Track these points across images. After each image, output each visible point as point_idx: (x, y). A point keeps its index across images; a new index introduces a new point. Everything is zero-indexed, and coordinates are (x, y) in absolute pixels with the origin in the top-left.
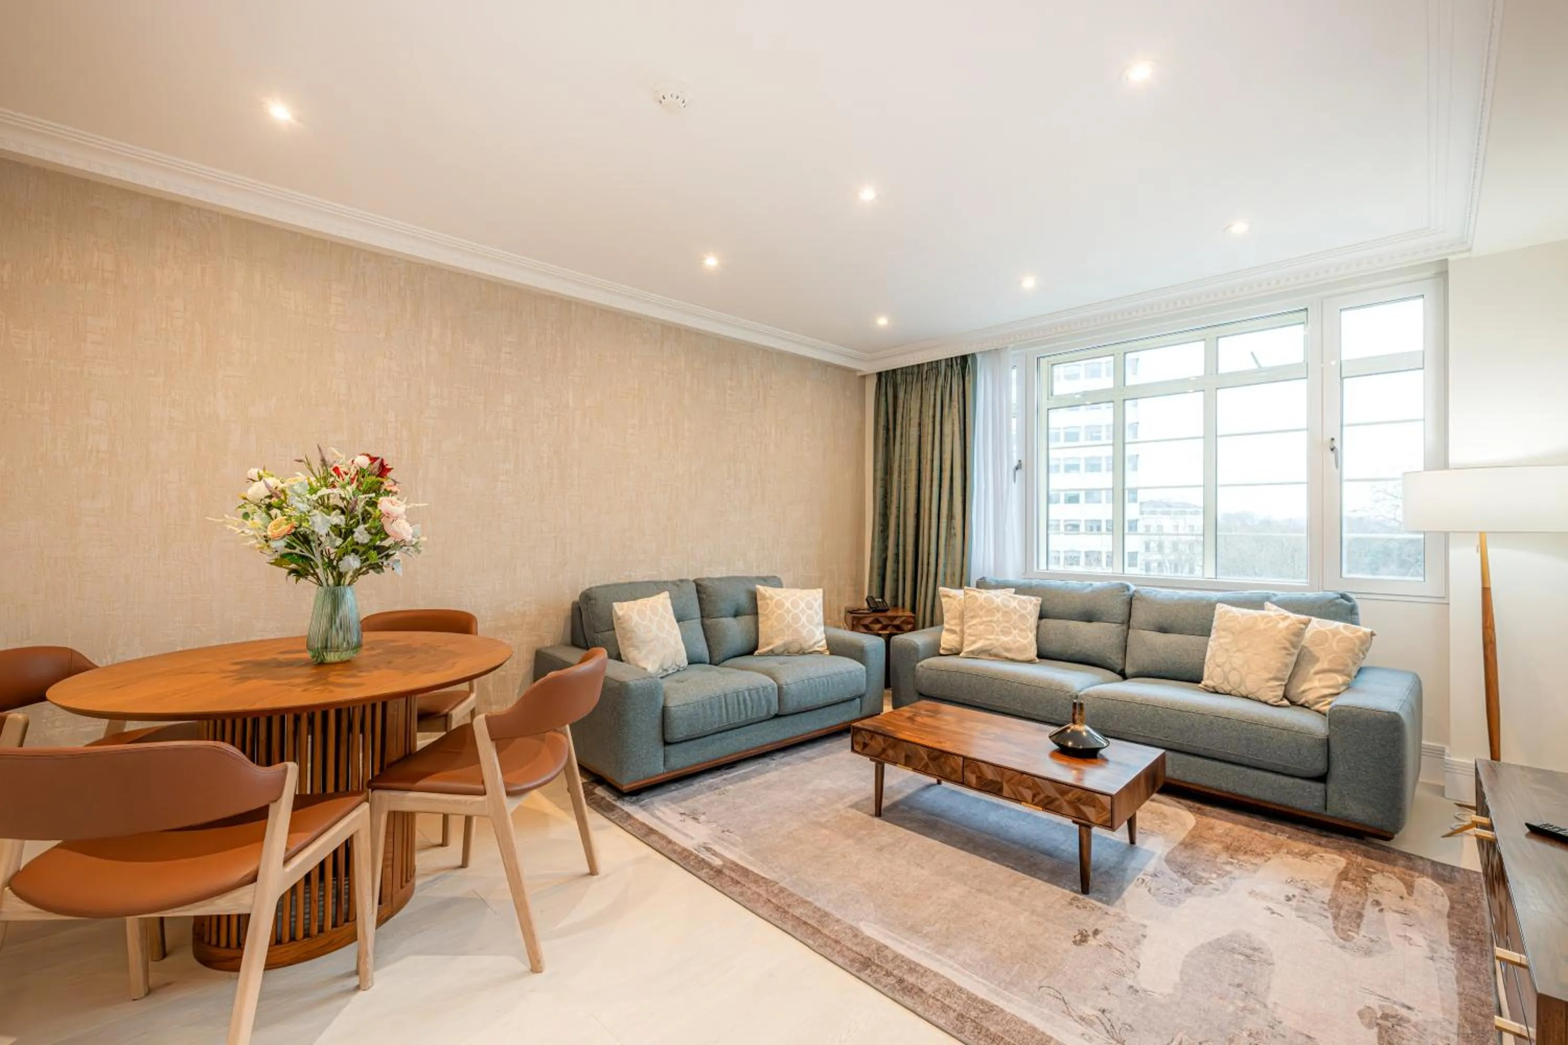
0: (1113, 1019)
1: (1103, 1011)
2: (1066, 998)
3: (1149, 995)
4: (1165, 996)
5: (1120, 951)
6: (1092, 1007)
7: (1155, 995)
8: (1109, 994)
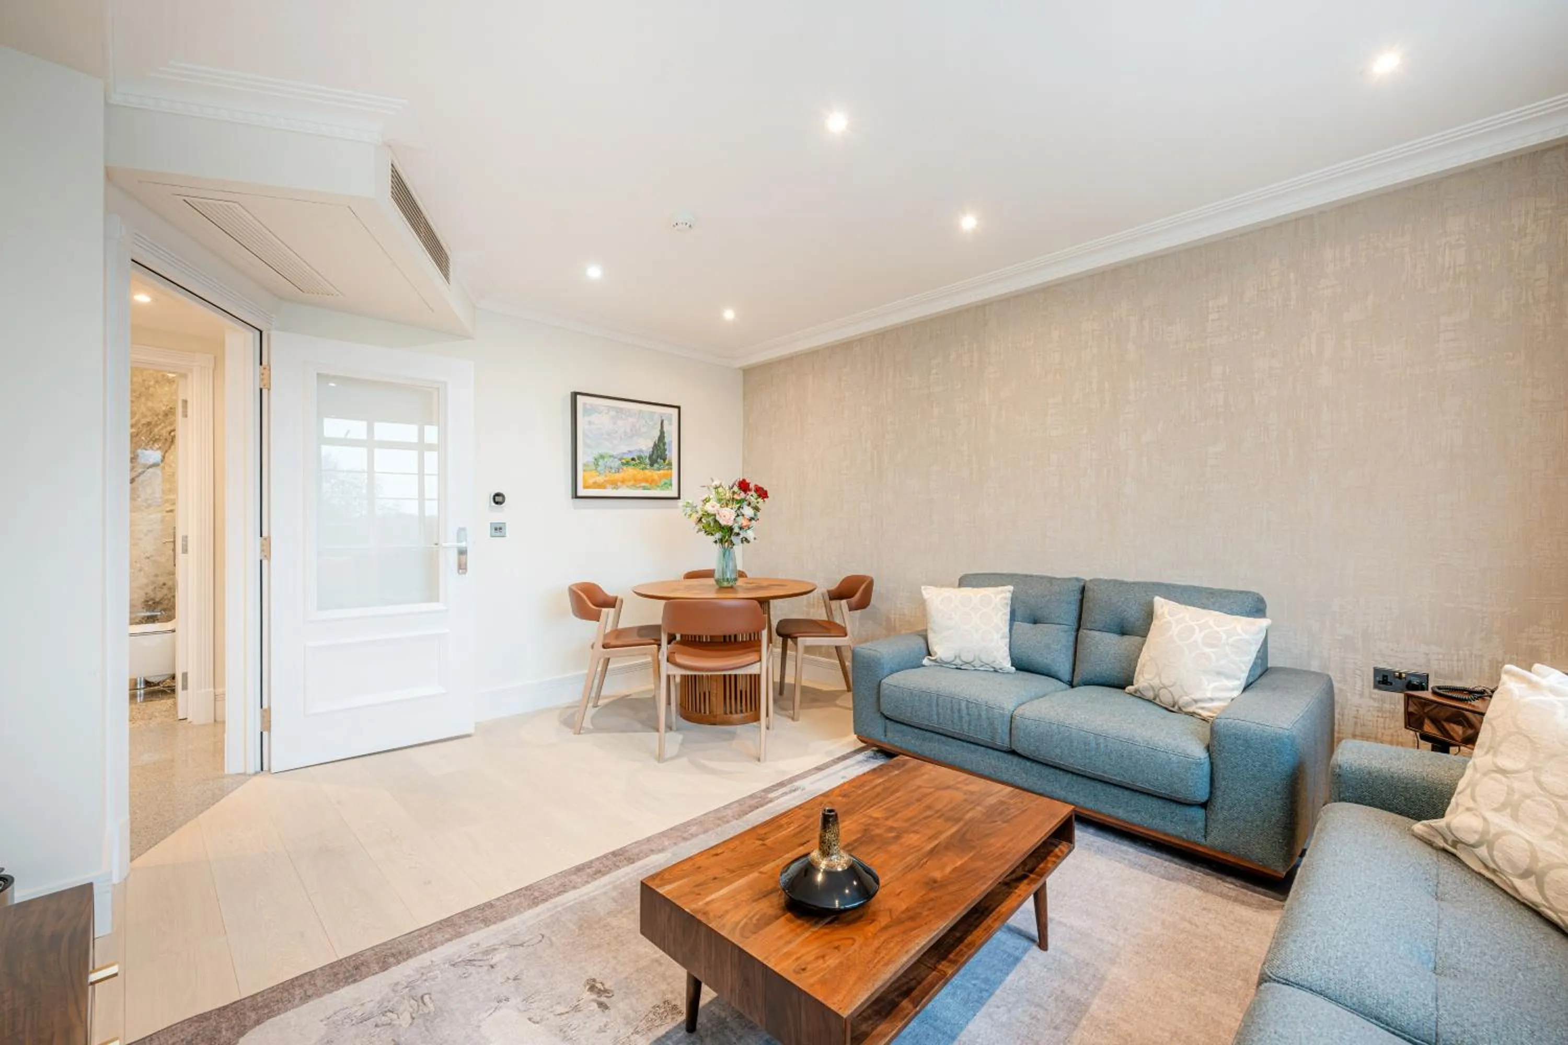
0: (480, 970)
1: (492, 967)
2: (521, 948)
3: (489, 1009)
4: (480, 1021)
5: (562, 1014)
6: (501, 961)
7: (485, 1015)
8: (508, 978)
